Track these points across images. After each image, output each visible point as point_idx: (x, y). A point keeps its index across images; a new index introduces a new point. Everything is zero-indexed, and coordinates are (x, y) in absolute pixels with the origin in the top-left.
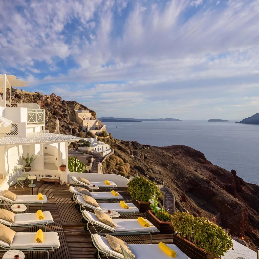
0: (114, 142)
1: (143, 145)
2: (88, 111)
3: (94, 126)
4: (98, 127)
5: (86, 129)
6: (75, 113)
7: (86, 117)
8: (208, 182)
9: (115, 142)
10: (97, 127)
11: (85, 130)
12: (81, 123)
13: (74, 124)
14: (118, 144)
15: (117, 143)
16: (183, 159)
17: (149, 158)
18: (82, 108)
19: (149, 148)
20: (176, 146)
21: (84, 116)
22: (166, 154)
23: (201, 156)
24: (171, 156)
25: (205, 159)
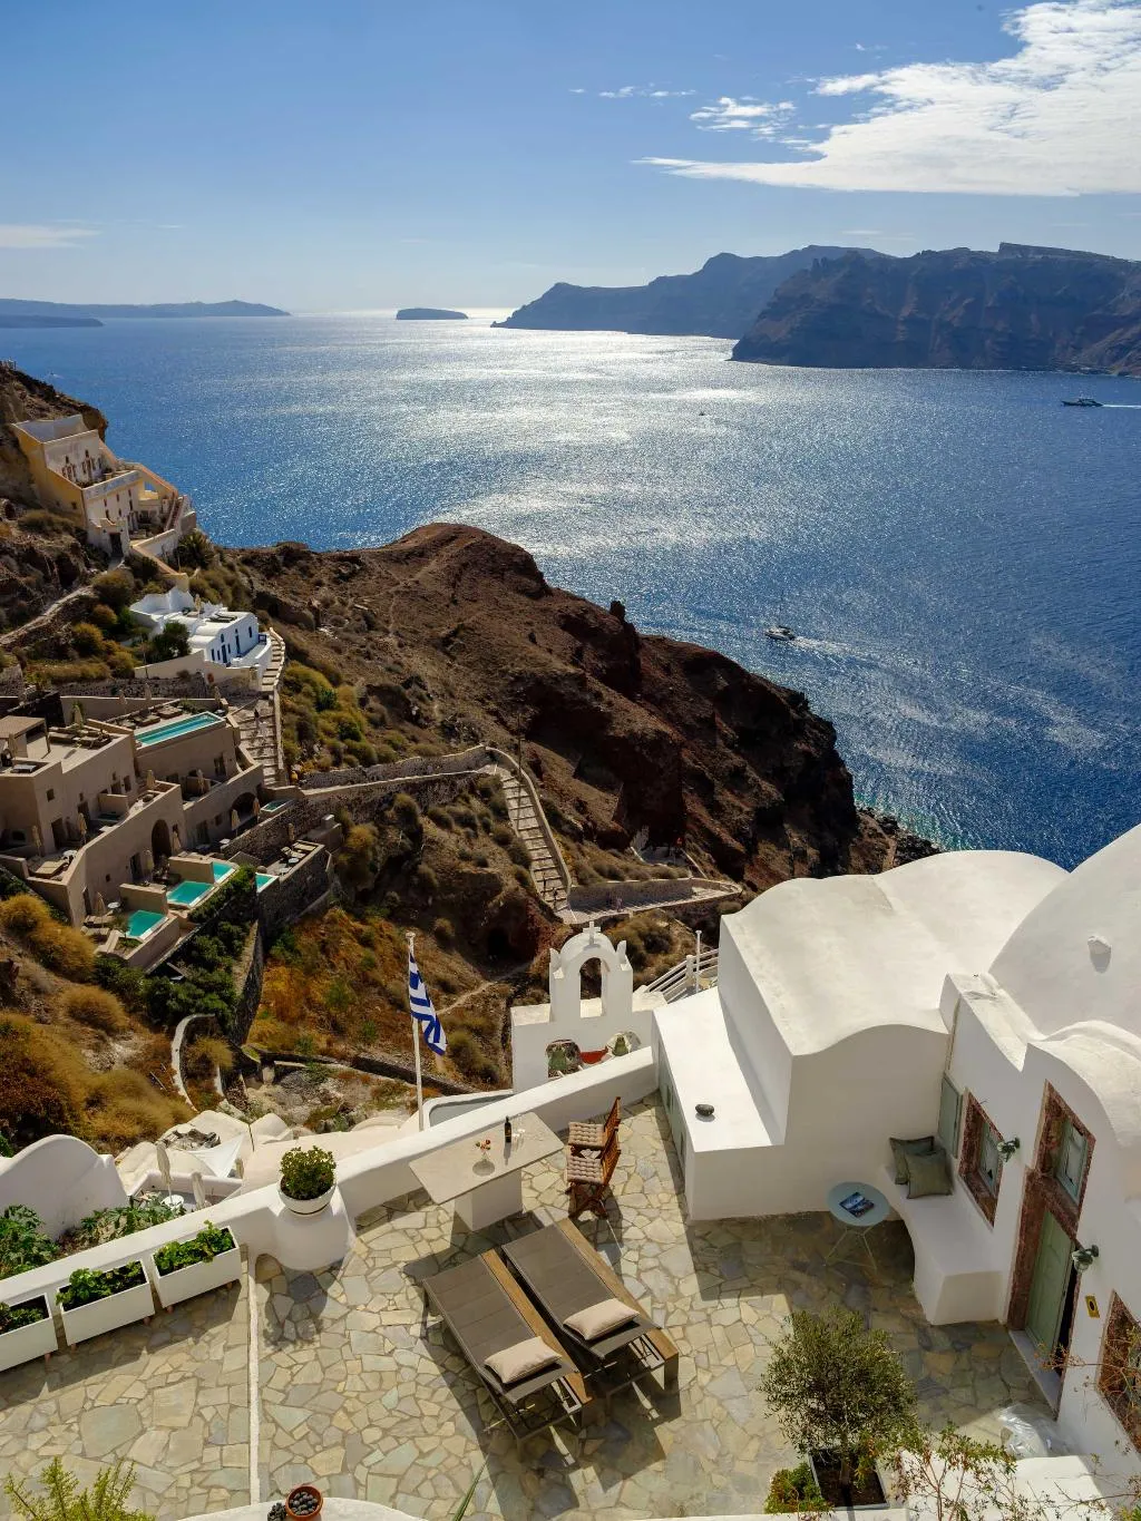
0: (244, 580)
1: (333, 559)
2: (80, 416)
3: (133, 509)
4: (155, 515)
5: (115, 538)
6: (16, 443)
7: (77, 456)
9: (251, 582)
10: (150, 510)
11: (109, 548)
12: (74, 505)
13: (50, 523)
15: (257, 585)
16: (479, 592)
17: (380, 622)
19: (358, 567)
20: (438, 532)
21: (70, 455)
22: (428, 587)
23: (528, 566)
24: (446, 592)
25: (539, 578)
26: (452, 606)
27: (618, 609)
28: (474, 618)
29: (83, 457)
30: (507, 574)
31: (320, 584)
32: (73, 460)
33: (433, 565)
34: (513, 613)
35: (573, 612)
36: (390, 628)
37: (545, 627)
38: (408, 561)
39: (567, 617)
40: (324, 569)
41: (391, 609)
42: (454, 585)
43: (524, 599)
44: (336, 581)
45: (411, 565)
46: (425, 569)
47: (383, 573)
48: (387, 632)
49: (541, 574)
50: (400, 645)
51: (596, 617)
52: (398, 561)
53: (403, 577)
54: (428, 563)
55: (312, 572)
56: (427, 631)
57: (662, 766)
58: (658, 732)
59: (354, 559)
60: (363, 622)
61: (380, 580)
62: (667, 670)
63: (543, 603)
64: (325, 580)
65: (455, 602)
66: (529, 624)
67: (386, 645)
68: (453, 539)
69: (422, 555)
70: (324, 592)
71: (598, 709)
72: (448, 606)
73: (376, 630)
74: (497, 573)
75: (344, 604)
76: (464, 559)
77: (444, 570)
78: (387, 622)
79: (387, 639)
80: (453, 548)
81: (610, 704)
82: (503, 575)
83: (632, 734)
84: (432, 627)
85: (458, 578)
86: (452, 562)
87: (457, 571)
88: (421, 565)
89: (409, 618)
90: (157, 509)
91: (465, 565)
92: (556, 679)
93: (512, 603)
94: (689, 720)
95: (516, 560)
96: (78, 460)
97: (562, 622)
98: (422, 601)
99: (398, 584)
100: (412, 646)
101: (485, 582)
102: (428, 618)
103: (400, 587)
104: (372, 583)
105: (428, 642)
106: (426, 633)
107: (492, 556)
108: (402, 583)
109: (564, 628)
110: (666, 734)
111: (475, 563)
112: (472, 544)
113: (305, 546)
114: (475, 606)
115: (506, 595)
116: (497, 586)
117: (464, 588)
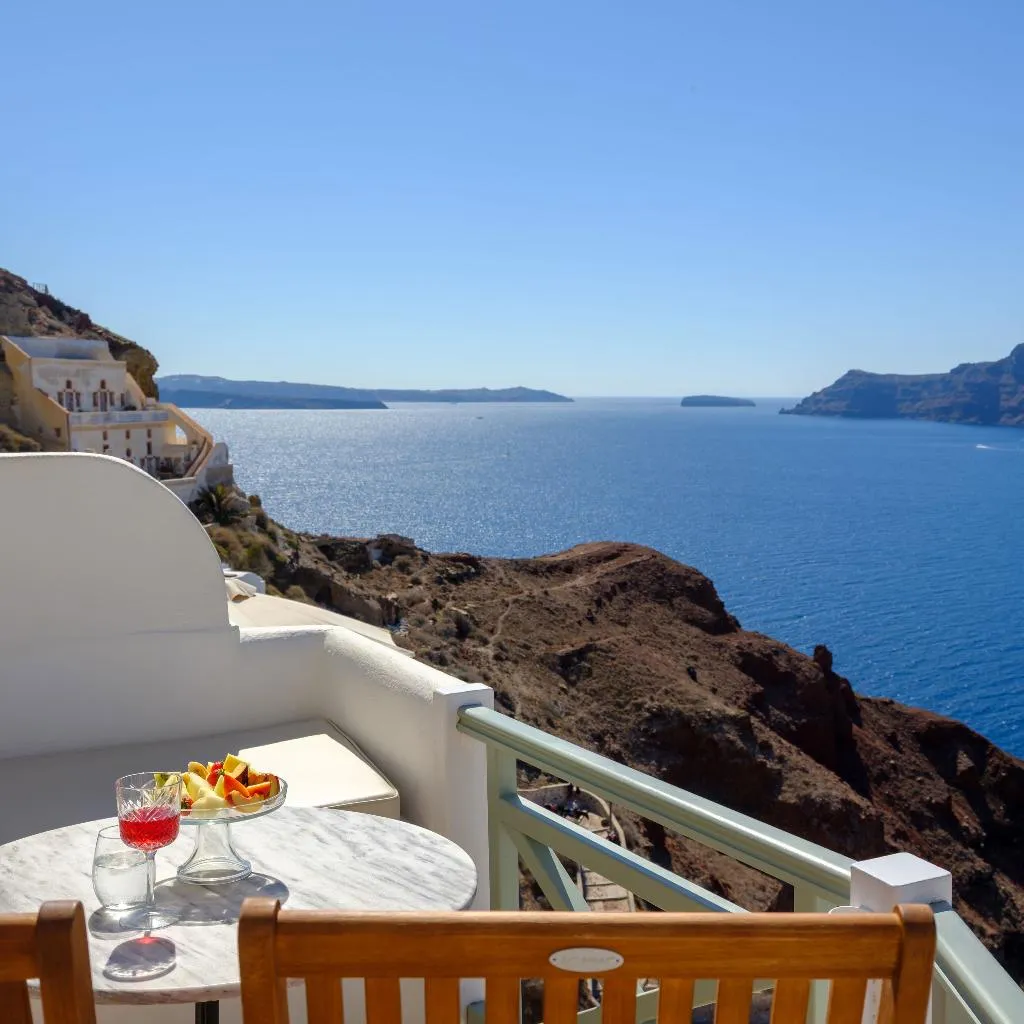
0: (286, 554)
1: (444, 558)
2: (104, 345)
3: (149, 452)
4: (178, 460)
7: (88, 384)
8: (743, 726)
9: (296, 556)
10: (173, 456)
12: (58, 431)
14: (314, 566)
15: (306, 561)
16: (633, 615)
17: (481, 631)
18: (56, 322)
19: (473, 570)
20: (599, 548)
21: (72, 380)
22: (561, 600)
23: (703, 593)
24: (583, 608)
25: (718, 607)
26: (587, 623)
27: (823, 656)
28: (612, 639)
29: (95, 387)
30: (677, 600)
31: (416, 582)
32: (78, 386)
33: (580, 581)
34: (673, 643)
35: (759, 651)
36: (492, 639)
37: (715, 664)
38: (548, 574)
39: (750, 655)
40: (427, 568)
41: (502, 618)
42: (599, 603)
43: (695, 631)
44: (439, 581)
45: (552, 578)
46: (569, 584)
47: (506, 581)
48: (485, 642)
49: (722, 604)
50: (497, 658)
51: (789, 660)
52: (535, 572)
53: (529, 587)
54: (574, 578)
55: (411, 569)
56: (543, 647)
58: (845, 802)
59: (471, 561)
60: (453, 626)
61: (499, 587)
62: (892, 740)
64: (424, 579)
65: (592, 620)
66: (695, 658)
67: (477, 655)
68: (614, 556)
69: (569, 569)
70: (417, 590)
71: (763, 764)
72: (579, 623)
73: (472, 638)
74: (663, 596)
75: (436, 605)
76: (621, 579)
77: (590, 586)
78: (492, 632)
79: (481, 649)
80: (612, 565)
81: (781, 759)
82: (670, 600)
83: (807, 801)
84: (550, 644)
85: (609, 597)
86: (606, 580)
87: (609, 590)
88: (563, 580)
89: (524, 631)
90: (182, 456)
91: (623, 586)
92: (708, 721)
93: (675, 633)
94: (914, 805)
95: (688, 584)
96: (86, 389)
97: (740, 661)
98: (546, 613)
99: (521, 592)
100: (516, 662)
101: (646, 605)
102: (548, 634)
103: (522, 597)
104: (487, 590)
105: (541, 660)
106: (540, 650)
107: (660, 578)
108: (526, 592)
109: (743, 668)
110: (858, 807)
111: (636, 585)
112: (637, 563)
113: (412, 541)
114: (621, 629)
115: (670, 623)
116: (660, 612)
117: (613, 608)
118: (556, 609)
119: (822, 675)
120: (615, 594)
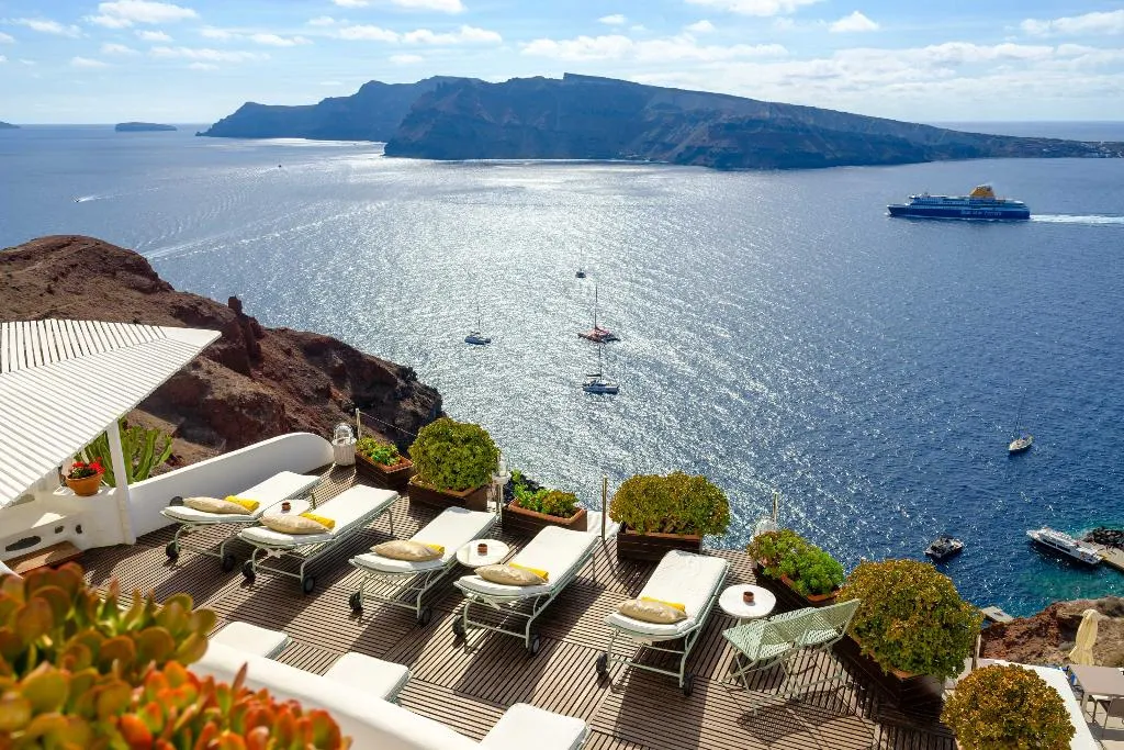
16: (86, 287)
20: (50, 242)
22: (23, 281)
23: (141, 267)
24: (43, 284)
25: (154, 276)
26: (48, 295)
27: (235, 304)
30: (119, 274)
33: (38, 265)
34: (121, 304)
35: (187, 304)
37: (155, 316)
38: (10, 262)
39: (181, 308)
42: (56, 280)
43: (136, 294)
45: (14, 265)
46: (29, 269)
49: (156, 275)
51: (210, 308)
54: (34, 264)
57: (262, 422)
58: (257, 394)
62: (288, 353)
63: (156, 297)
65: (50, 291)
66: (139, 313)
68: (64, 246)
69: (28, 258)
71: (197, 377)
72: (42, 295)
74: (109, 273)
76: (74, 261)
77: (48, 269)
80: (63, 253)
81: (209, 372)
82: (114, 274)
83: (231, 397)
85: (65, 275)
86: (60, 263)
87: (63, 270)
88: (24, 265)
91: (75, 266)
93: (121, 297)
94: (307, 391)
95: (128, 261)
97: (174, 311)
98: (13, 290)
101: (96, 279)
102: (16, 306)
107: (104, 259)
109: (176, 316)
110: (265, 396)
111: (85, 264)
112: (84, 250)
114: (77, 297)
115: (117, 290)
116: (107, 284)
117: (68, 283)
118: (21, 287)
119: (235, 316)
120: (69, 272)
